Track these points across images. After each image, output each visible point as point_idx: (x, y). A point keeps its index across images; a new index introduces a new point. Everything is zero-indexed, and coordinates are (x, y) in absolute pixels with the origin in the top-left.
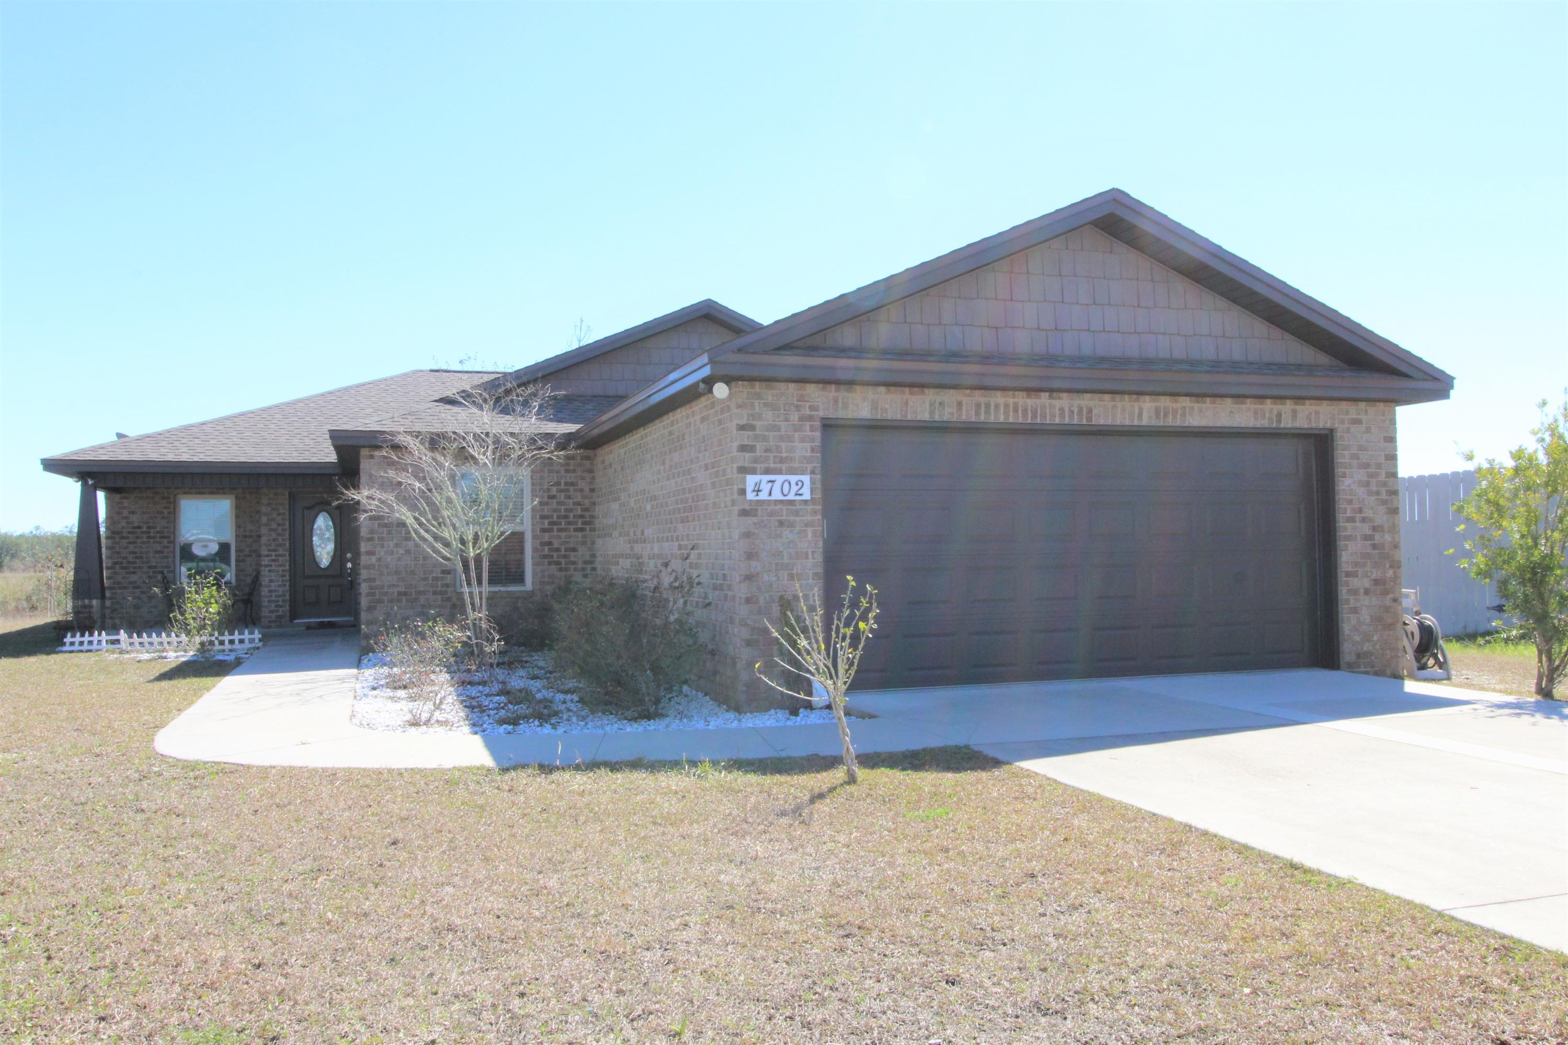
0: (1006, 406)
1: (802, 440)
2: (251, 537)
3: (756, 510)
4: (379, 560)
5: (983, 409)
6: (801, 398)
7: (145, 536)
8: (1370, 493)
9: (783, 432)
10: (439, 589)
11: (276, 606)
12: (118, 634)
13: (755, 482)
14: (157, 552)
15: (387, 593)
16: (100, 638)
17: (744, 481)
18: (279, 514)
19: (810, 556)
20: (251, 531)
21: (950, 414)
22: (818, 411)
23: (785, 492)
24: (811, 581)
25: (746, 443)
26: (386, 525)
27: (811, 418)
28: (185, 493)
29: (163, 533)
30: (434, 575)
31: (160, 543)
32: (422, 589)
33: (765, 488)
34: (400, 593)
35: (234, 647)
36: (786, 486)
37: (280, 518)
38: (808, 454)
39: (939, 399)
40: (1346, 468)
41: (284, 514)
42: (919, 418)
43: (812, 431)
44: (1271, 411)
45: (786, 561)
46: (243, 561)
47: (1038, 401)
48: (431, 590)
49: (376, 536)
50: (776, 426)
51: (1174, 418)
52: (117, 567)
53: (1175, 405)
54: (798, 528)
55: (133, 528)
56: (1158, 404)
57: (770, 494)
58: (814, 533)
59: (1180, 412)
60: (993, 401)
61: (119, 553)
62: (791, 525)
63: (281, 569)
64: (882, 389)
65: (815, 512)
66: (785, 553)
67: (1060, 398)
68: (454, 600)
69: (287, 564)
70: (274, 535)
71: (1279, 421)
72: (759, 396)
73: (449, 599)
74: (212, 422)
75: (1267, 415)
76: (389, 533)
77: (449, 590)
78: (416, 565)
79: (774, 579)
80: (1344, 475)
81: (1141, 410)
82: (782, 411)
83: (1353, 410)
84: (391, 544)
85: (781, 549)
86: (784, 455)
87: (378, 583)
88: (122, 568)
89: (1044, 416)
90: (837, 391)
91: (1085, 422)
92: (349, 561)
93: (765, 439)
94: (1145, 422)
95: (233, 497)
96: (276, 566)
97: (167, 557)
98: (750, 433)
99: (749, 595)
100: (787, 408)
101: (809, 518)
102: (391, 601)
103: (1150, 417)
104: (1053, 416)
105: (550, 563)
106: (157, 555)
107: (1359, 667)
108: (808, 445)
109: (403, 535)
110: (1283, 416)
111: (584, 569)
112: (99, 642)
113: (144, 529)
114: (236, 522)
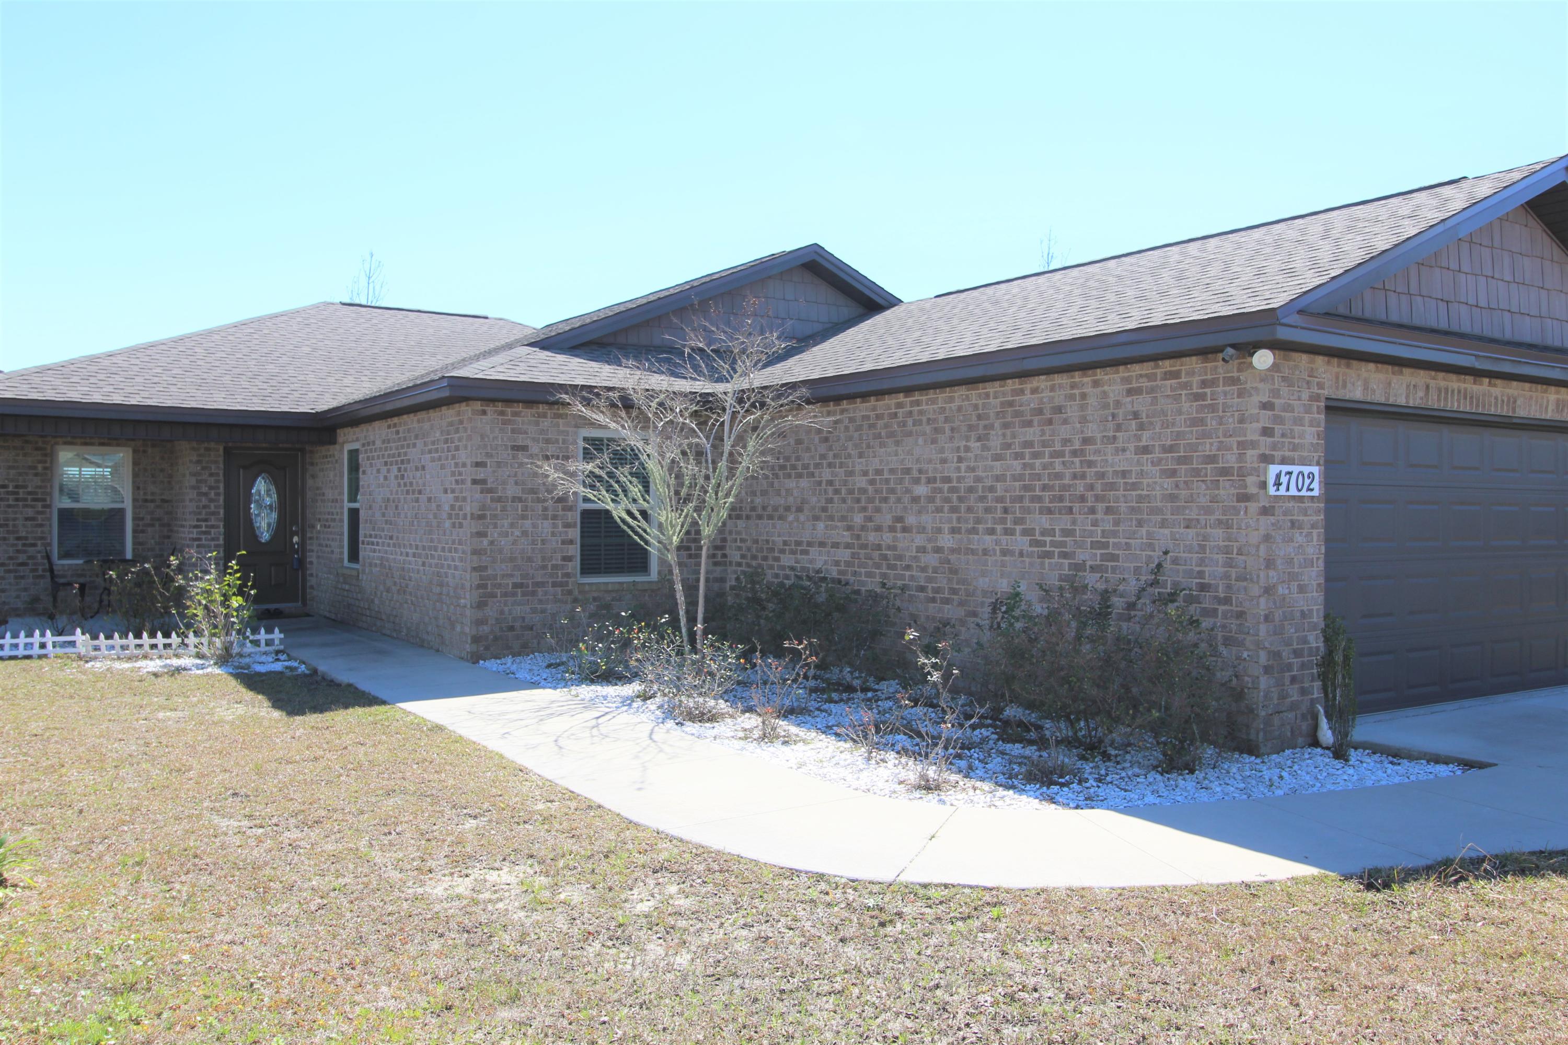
1: (1311, 423)
2: (152, 501)
3: (1275, 508)
4: (492, 543)
5: (1443, 394)
6: (1311, 373)
7: (11, 497)
9: (1296, 414)
10: (559, 579)
13: (1275, 473)
14: (27, 519)
15: (500, 584)
17: (1265, 472)
18: (211, 475)
19: (1315, 564)
20: (153, 494)
21: (1420, 398)
22: (1323, 389)
23: (1299, 486)
24: (1315, 593)
25: (1267, 425)
26: (499, 500)
27: (1318, 397)
28: (65, 443)
29: (36, 493)
30: (554, 562)
31: (32, 507)
32: (540, 580)
33: (1284, 480)
34: (516, 586)
36: (1300, 479)
37: (213, 479)
38: (1315, 441)
39: (1413, 380)
41: (218, 474)
43: (1318, 413)
45: (1296, 569)
47: (1481, 387)
48: (550, 580)
49: (488, 513)
50: (1291, 405)
54: (1306, 530)
56: (1559, 396)
57: (1288, 489)
58: (1318, 536)
60: (1451, 386)
62: (1301, 526)
63: (212, 543)
64: (1372, 367)
65: (1318, 511)
66: (1296, 560)
67: (1495, 385)
68: (576, 593)
69: (221, 538)
70: (204, 501)
72: (1278, 369)
73: (570, 592)
76: (504, 509)
77: (571, 580)
78: (533, 549)
79: (1286, 591)
81: (1548, 402)
82: (1296, 388)
84: (506, 523)
85: (1293, 555)
86: (1296, 441)
87: (490, 572)
89: (1484, 405)
90: (1339, 366)
91: (1510, 413)
92: (296, 533)
93: (1282, 421)
94: (1549, 415)
95: (130, 450)
96: (206, 540)
97: (41, 525)
98: (1270, 413)
99: (1267, 612)
100: (1300, 384)
101: (1315, 518)
102: (505, 595)
103: (1553, 411)
104: (1490, 405)
106: (29, 523)
108: (1315, 430)
109: (520, 512)
112: (43, 646)
113: (11, 489)
114: (134, 482)
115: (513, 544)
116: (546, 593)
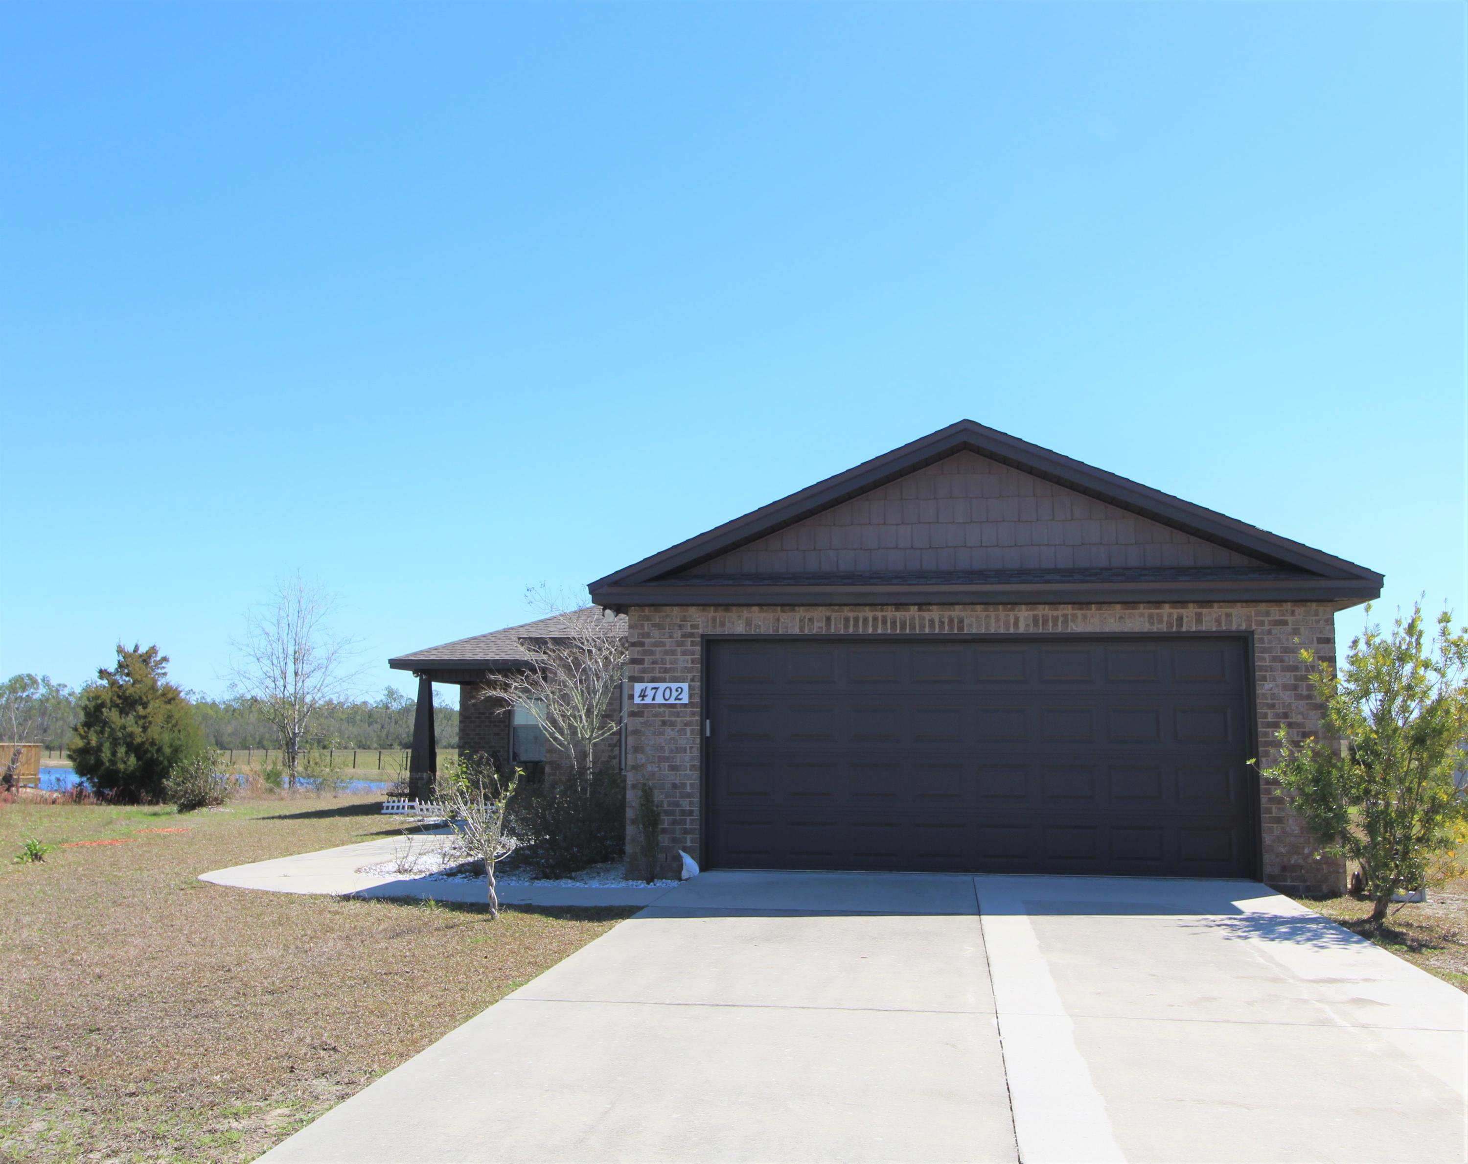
0: (875, 619)
1: (684, 653)
3: (643, 712)
5: (852, 622)
6: (684, 619)
7: (487, 720)
8: (1299, 697)
9: (667, 648)
12: (415, 801)
13: (642, 688)
16: (404, 804)
17: (633, 688)
19: (688, 750)
21: (819, 628)
22: (698, 629)
23: (667, 697)
24: (688, 772)
25: (636, 657)
27: (692, 635)
31: (498, 726)
33: (650, 693)
36: (668, 692)
38: (690, 665)
39: (808, 615)
40: (1266, 671)
42: (789, 632)
43: (692, 645)
44: (1170, 615)
45: (667, 754)
47: (907, 614)
50: (661, 642)
51: (1055, 625)
52: (467, 746)
53: (1055, 613)
54: (678, 727)
55: (479, 714)
56: (1035, 613)
57: (654, 699)
58: (692, 731)
59: (1061, 619)
60: (861, 615)
61: (468, 734)
62: (672, 724)
64: (756, 609)
65: (693, 714)
66: (666, 748)
67: (929, 610)
71: (1180, 625)
72: (648, 618)
74: (528, 625)
75: (1165, 619)
79: (656, 769)
80: (1264, 678)
81: (1017, 620)
82: (667, 630)
83: (1275, 613)
85: (663, 744)
86: (668, 666)
88: (470, 747)
89: (913, 627)
90: (715, 611)
91: (956, 632)
93: (652, 653)
94: (1022, 629)
97: (503, 739)
98: (640, 649)
99: (635, 782)
100: (671, 628)
101: (688, 719)
103: (1027, 625)
104: (922, 627)
106: (496, 737)
107: (1285, 881)
108: (689, 658)
110: (1185, 620)
112: (403, 807)
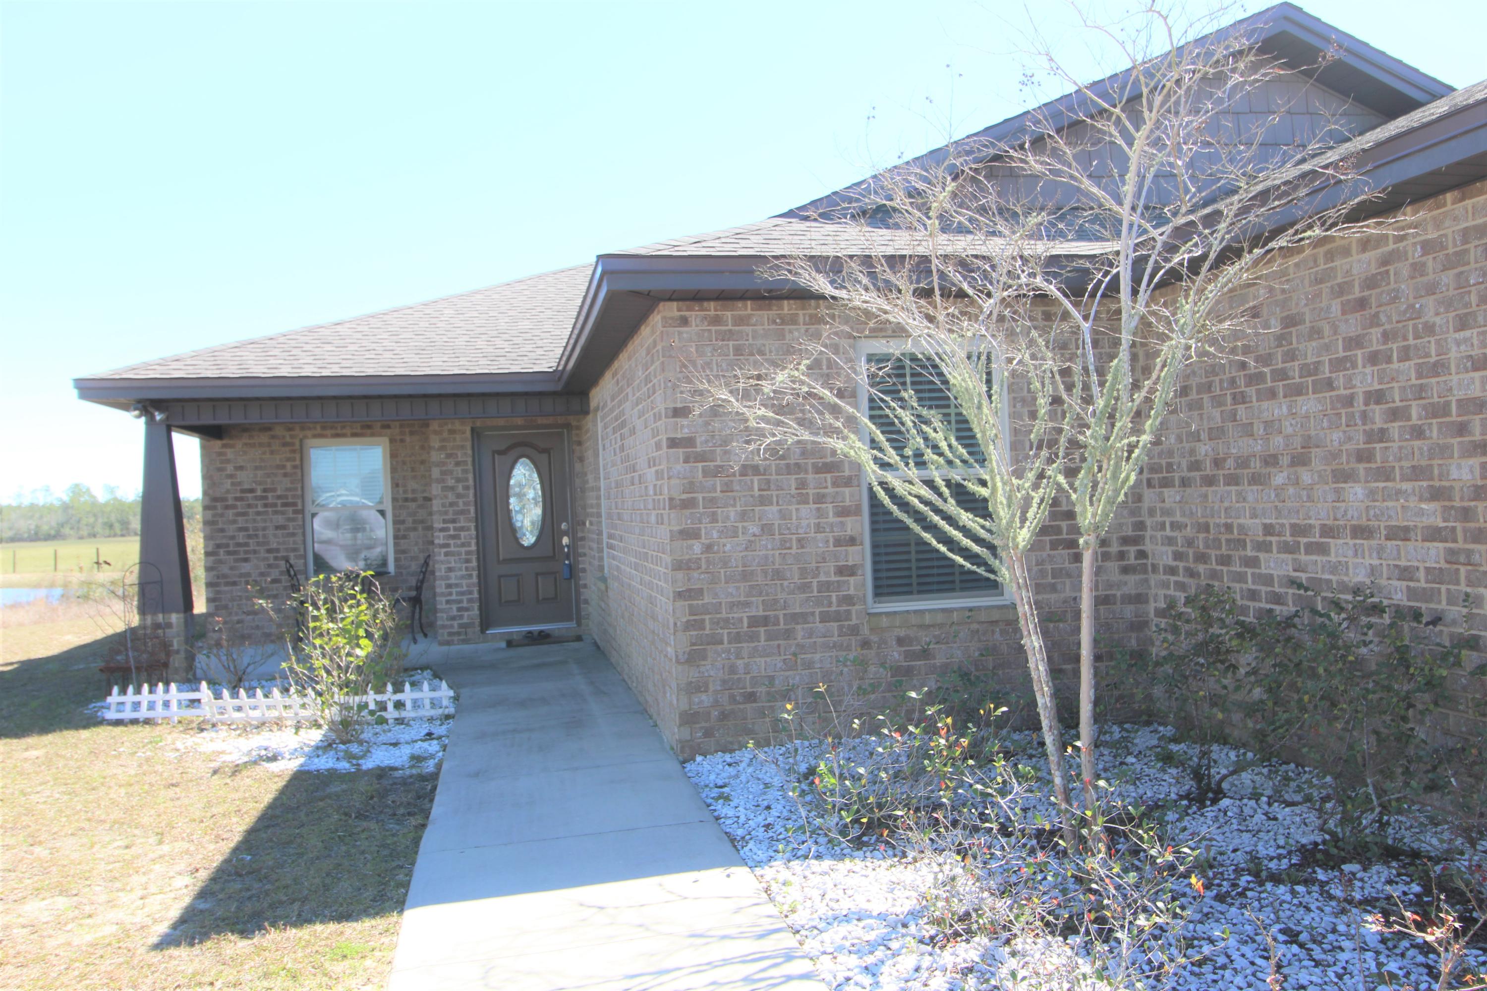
2: (414, 500)
4: (708, 548)
7: (260, 503)
10: (834, 608)
11: (459, 609)
12: (197, 690)
14: (277, 528)
15: (727, 620)
16: (167, 697)
18: (458, 464)
20: (414, 491)
26: (717, 472)
28: (315, 436)
29: (286, 497)
30: (822, 578)
31: (283, 513)
32: (798, 610)
34: (754, 622)
35: (404, 714)
37: (459, 469)
41: (465, 462)
46: (404, 537)
48: (817, 610)
49: (700, 496)
52: (222, 551)
55: (243, 491)
61: (222, 530)
63: (463, 550)
68: (865, 630)
69: (473, 542)
70: (451, 497)
73: (854, 630)
76: (727, 488)
77: (854, 609)
78: (783, 556)
84: (732, 513)
87: (707, 599)
88: (229, 553)
92: (566, 533)
95: (386, 440)
96: (456, 546)
97: (293, 535)
102: (737, 638)
105: (1054, 545)
106: (280, 532)
109: (756, 493)
111: (1122, 555)
112: (166, 704)
113: (259, 493)
114: (392, 478)
115: (746, 549)
116: (810, 634)
